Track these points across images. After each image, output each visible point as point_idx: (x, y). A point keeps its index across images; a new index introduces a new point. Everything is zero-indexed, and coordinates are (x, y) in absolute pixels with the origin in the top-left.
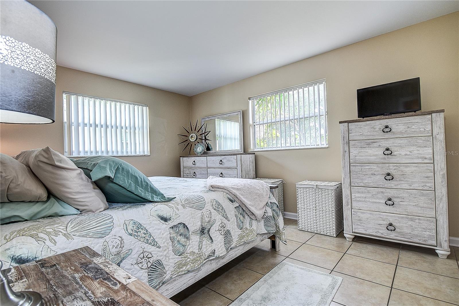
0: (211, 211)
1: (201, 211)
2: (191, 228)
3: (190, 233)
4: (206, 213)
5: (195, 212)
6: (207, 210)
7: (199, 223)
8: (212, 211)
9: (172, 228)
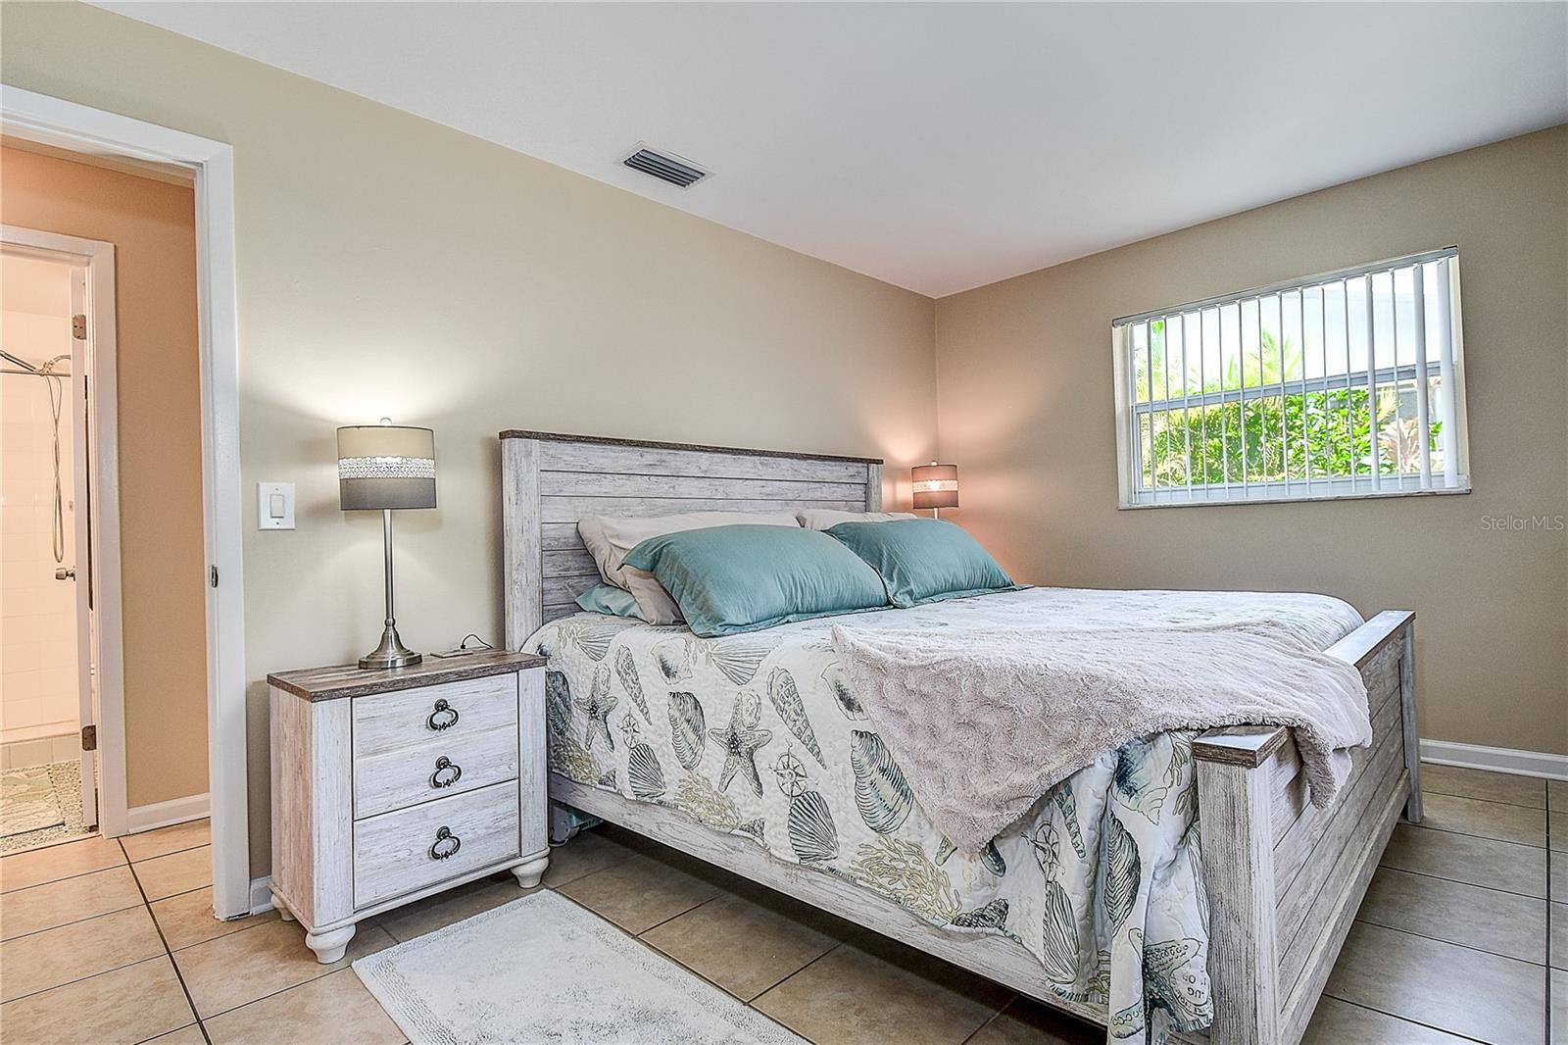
0: (762, 701)
1: (738, 689)
2: (711, 722)
3: (707, 730)
4: (748, 700)
5: (723, 682)
6: (752, 693)
7: (728, 718)
8: (766, 702)
9: (674, 696)
